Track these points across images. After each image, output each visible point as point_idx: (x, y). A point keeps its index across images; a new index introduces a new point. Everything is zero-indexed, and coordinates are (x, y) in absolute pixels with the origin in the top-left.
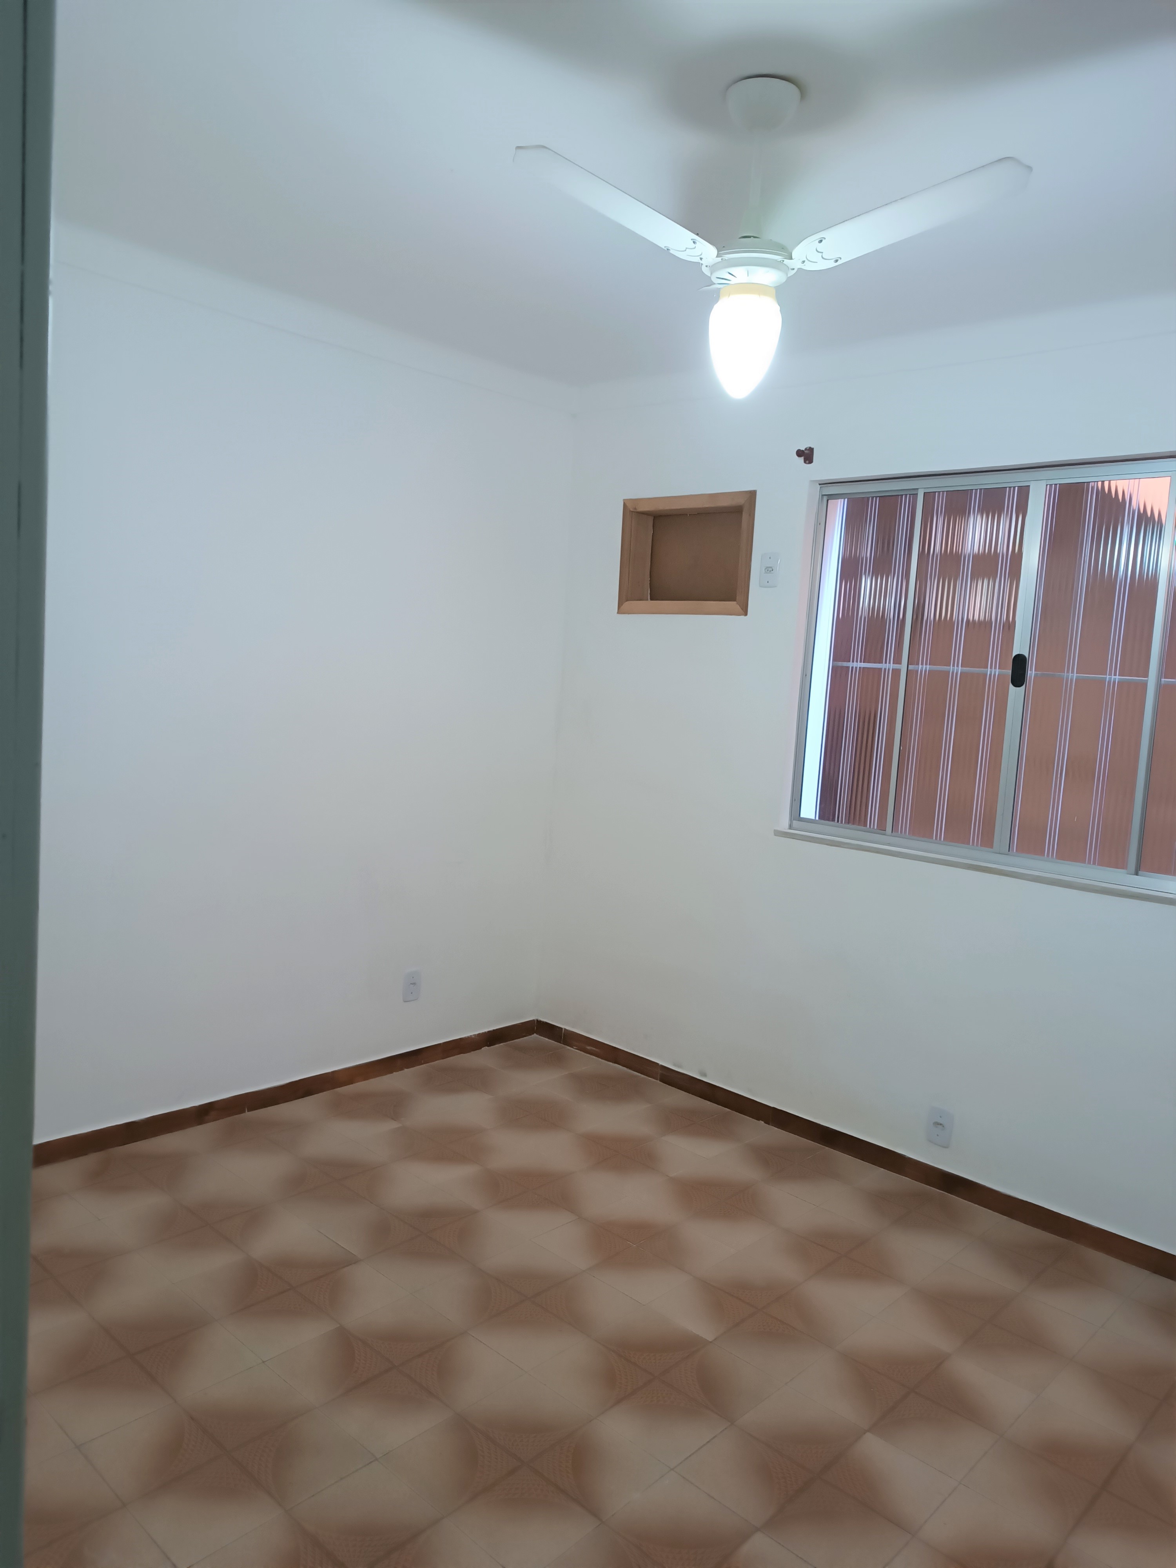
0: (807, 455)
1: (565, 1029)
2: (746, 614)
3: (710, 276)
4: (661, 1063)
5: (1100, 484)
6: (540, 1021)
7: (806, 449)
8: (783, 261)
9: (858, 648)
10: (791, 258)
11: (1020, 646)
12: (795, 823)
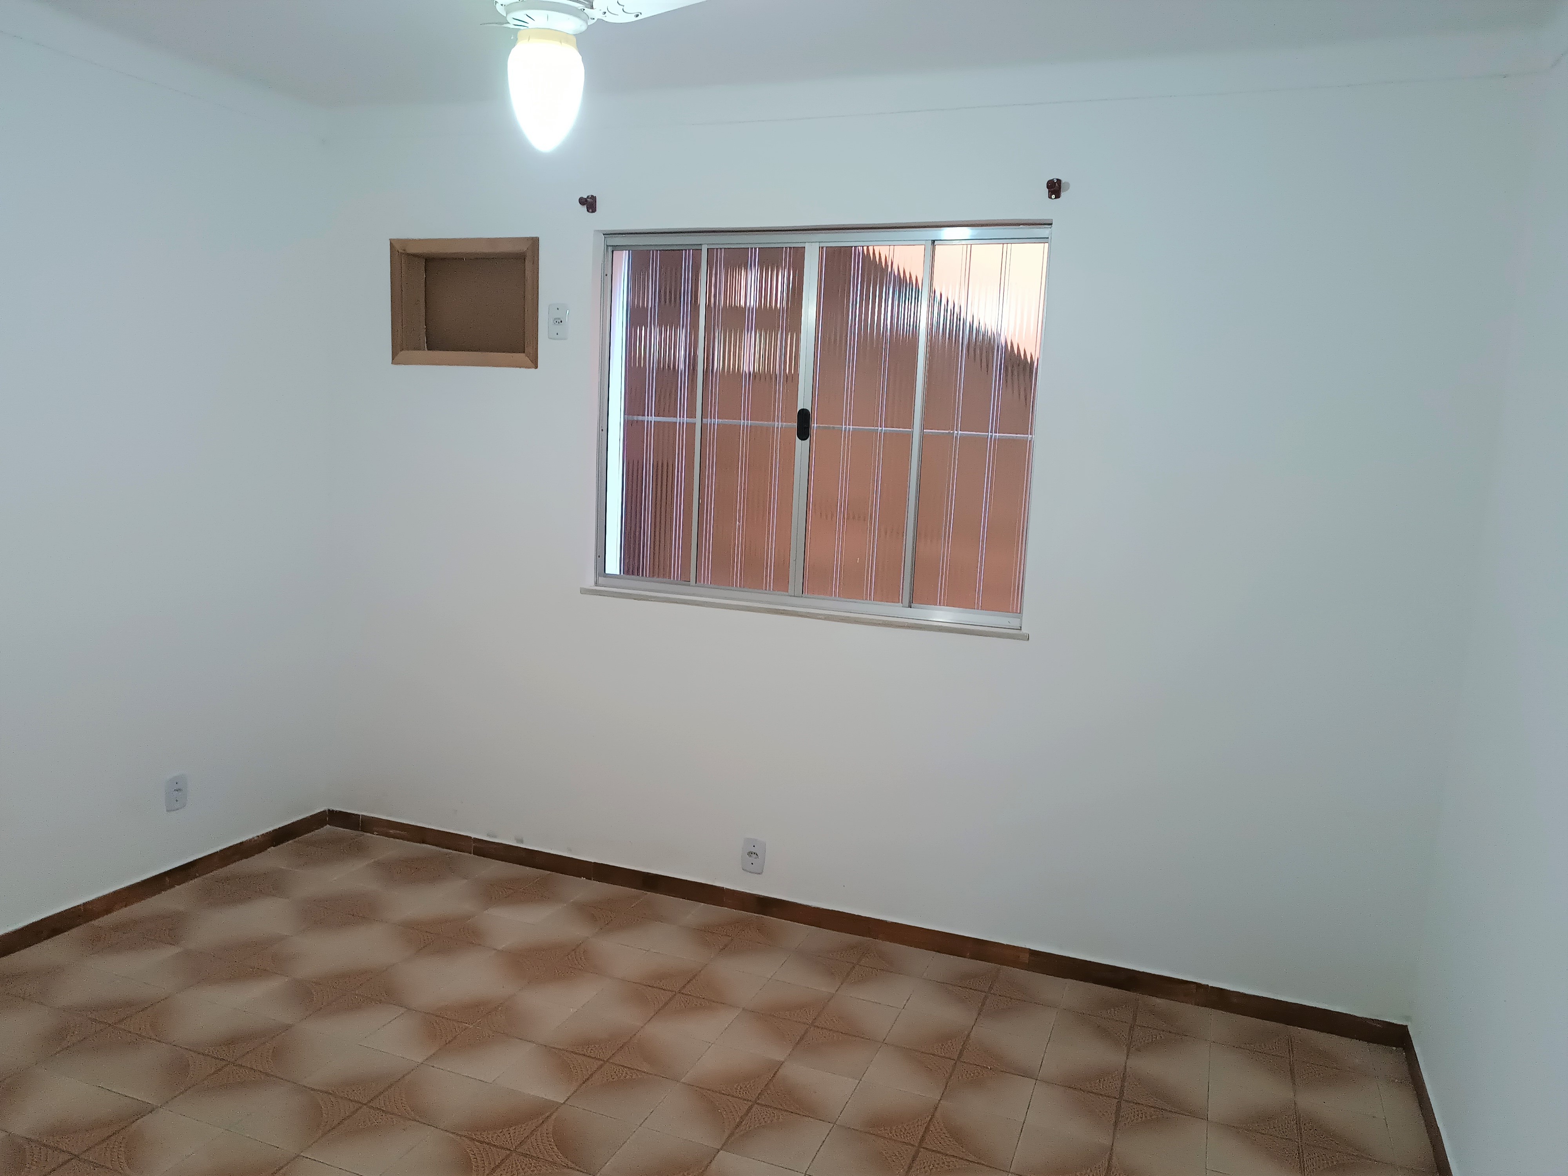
0: (590, 204)
1: (362, 815)
2: (536, 367)
3: (505, 16)
4: (473, 836)
5: (865, 248)
6: (333, 811)
7: (588, 197)
8: (584, 10)
9: (651, 401)
10: (592, 7)
11: (804, 402)
12: (601, 580)
